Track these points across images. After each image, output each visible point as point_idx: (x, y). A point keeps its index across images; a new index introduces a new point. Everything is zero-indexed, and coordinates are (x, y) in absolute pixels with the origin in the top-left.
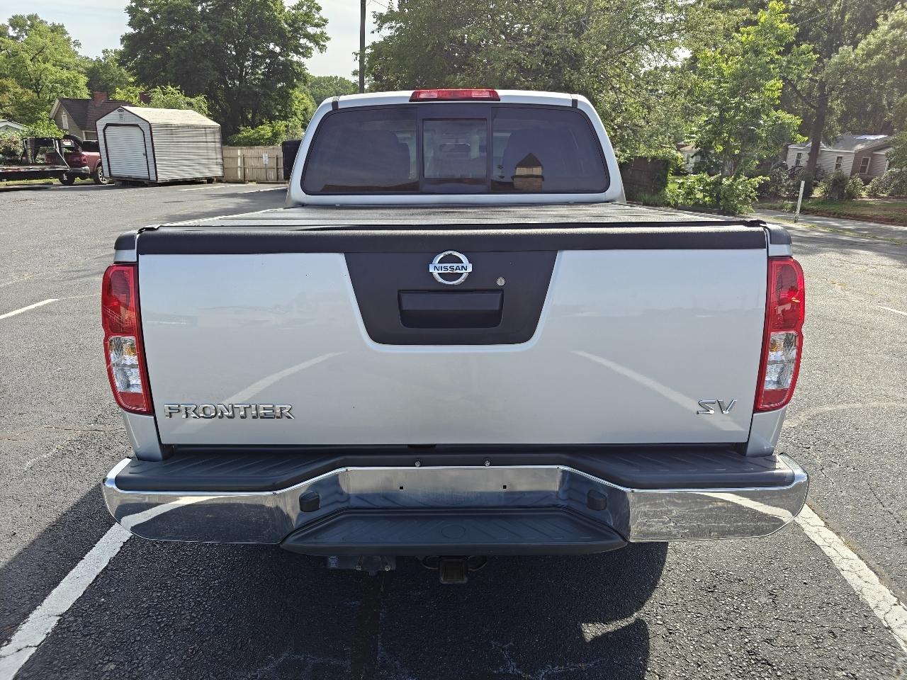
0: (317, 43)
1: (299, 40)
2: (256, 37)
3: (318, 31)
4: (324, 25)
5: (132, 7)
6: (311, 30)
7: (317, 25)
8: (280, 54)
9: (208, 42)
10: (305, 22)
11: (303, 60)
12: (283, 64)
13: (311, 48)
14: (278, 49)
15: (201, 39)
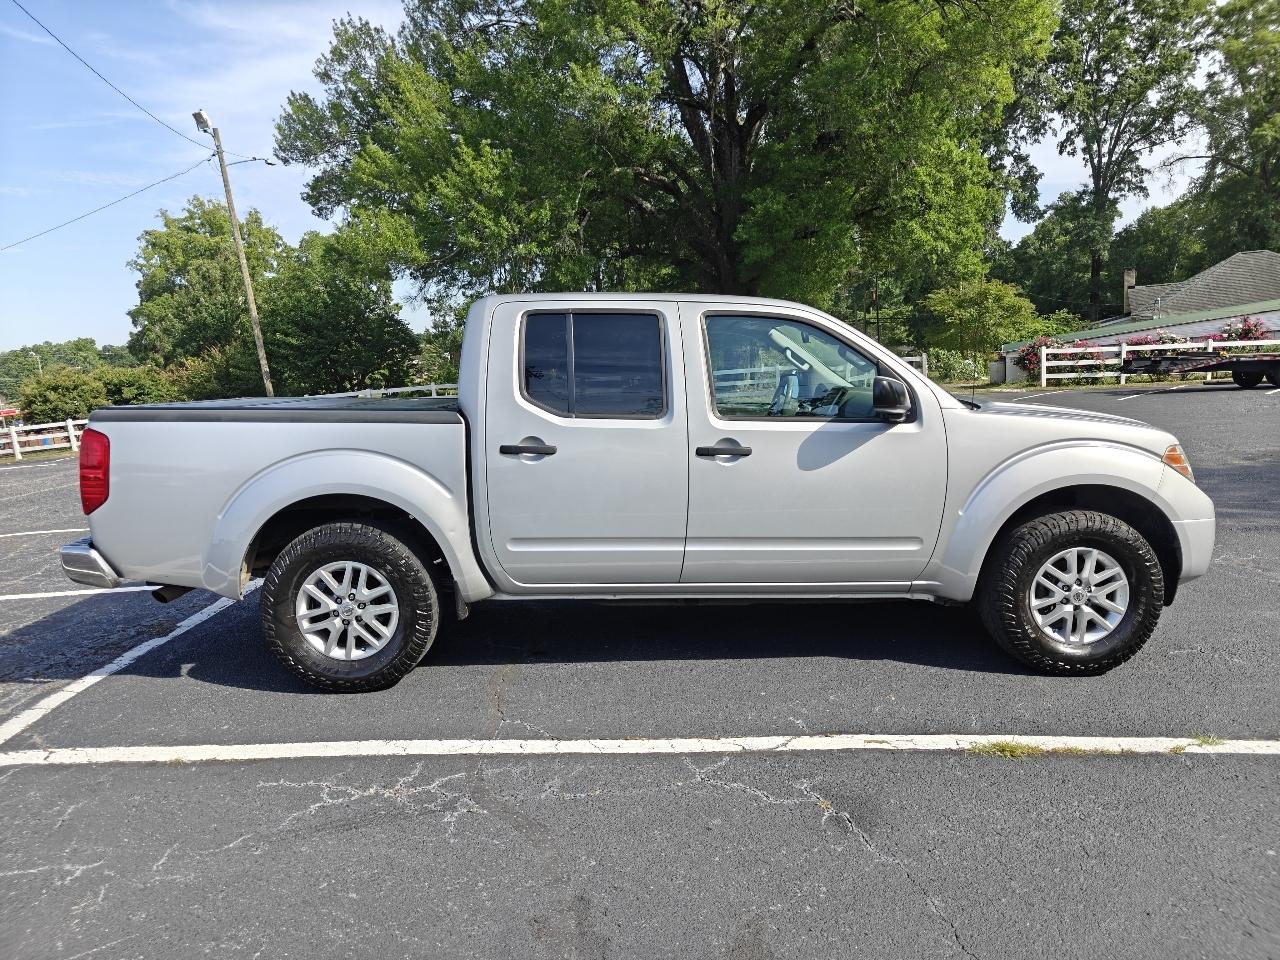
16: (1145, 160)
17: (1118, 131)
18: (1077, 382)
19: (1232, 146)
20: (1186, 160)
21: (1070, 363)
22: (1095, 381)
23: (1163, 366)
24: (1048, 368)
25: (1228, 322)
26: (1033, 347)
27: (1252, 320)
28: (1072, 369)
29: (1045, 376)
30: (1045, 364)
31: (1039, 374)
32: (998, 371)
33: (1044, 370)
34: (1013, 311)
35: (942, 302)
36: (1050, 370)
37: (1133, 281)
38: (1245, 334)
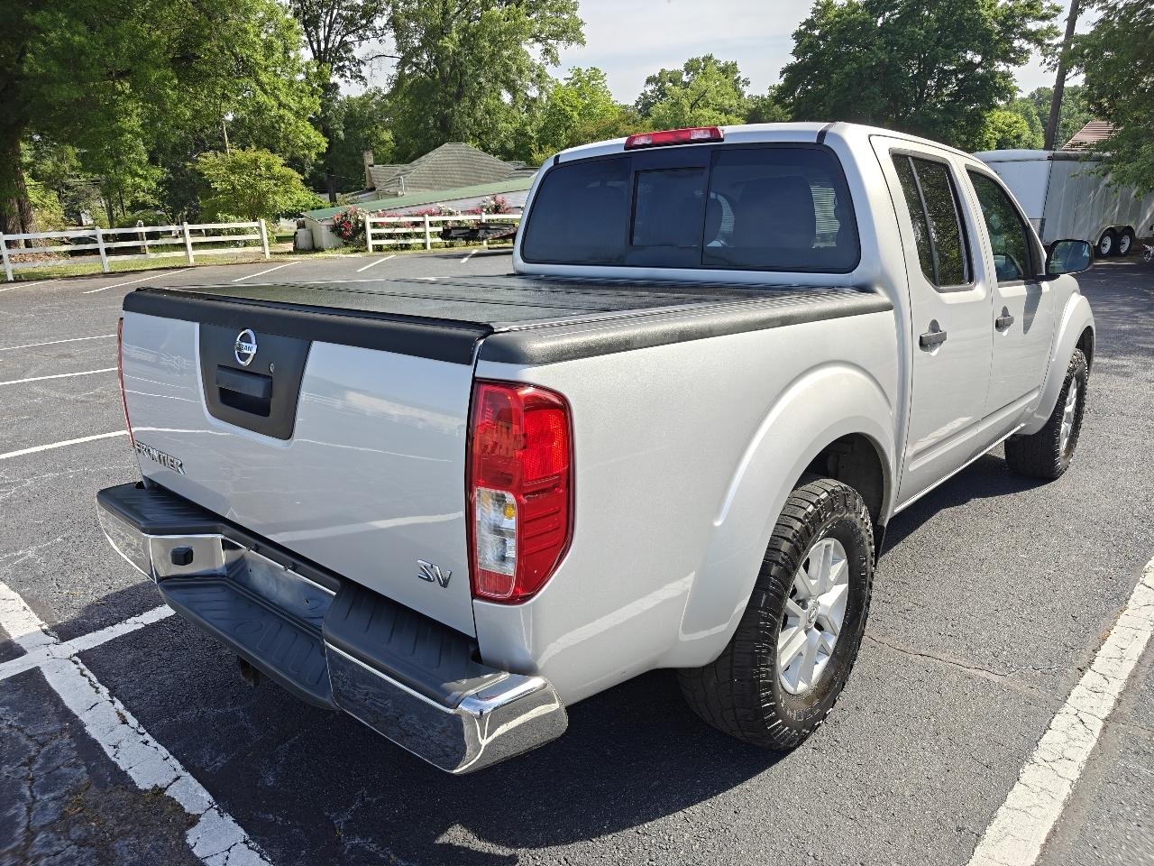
0: (1039, 43)
1: (1012, 43)
2: (948, 47)
3: (1045, 25)
4: (1054, 16)
5: (800, 30)
6: (1032, 26)
7: (1044, 18)
8: (979, 65)
9: (881, 63)
10: (1025, 15)
11: (1013, 68)
12: (982, 78)
13: (1028, 51)
14: (978, 59)
15: (872, 59)
16: (358, 53)
17: (330, 21)
18: (395, 248)
19: (416, 52)
20: (383, 58)
21: (389, 231)
22: (407, 247)
23: (481, 233)
24: (372, 235)
25: (484, 199)
26: (346, 216)
27: (499, 198)
28: (390, 236)
29: (371, 243)
30: (370, 231)
31: (365, 241)
32: (306, 238)
33: (369, 237)
34: (285, 180)
35: (214, 166)
36: (375, 237)
37: (371, 162)
38: (496, 210)
